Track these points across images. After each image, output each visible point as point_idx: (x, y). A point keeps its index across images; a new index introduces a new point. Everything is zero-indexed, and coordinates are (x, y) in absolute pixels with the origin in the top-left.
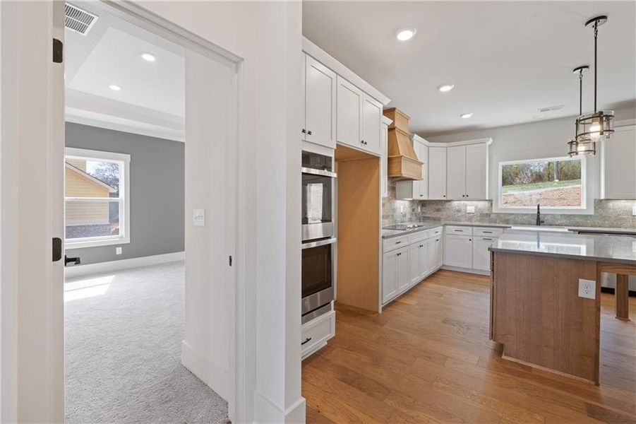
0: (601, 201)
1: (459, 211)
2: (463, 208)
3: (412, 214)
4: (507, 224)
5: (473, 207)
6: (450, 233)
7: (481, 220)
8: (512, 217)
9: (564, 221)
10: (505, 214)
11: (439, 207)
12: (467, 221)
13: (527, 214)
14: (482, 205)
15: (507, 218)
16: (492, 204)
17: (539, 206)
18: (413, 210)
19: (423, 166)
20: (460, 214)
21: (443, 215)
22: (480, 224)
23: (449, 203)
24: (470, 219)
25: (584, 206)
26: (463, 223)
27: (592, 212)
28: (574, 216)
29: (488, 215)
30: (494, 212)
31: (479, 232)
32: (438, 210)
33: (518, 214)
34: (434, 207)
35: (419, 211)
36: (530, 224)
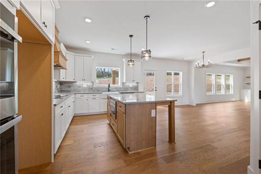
0: (124, 83)
1: (80, 87)
2: (81, 86)
3: (56, 89)
4: (99, 92)
5: (86, 85)
6: (78, 97)
7: (89, 91)
8: (100, 89)
9: (115, 90)
10: (98, 88)
11: (70, 85)
12: (83, 91)
13: (105, 88)
14: (90, 84)
15: (99, 89)
16: (93, 84)
17: (109, 84)
18: (56, 87)
19: (67, 61)
20: (80, 88)
21: (72, 89)
22: (89, 92)
23: (74, 83)
24: (85, 91)
25: (120, 84)
26: (81, 92)
27: (122, 87)
28: (118, 88)
29: (92, 88)
30: (94, 87)
31: (91, 96)
32: (70, 87)
33: (102, 88)
34: (67, 85)
35: (59, 87)
36: (106, 91)
